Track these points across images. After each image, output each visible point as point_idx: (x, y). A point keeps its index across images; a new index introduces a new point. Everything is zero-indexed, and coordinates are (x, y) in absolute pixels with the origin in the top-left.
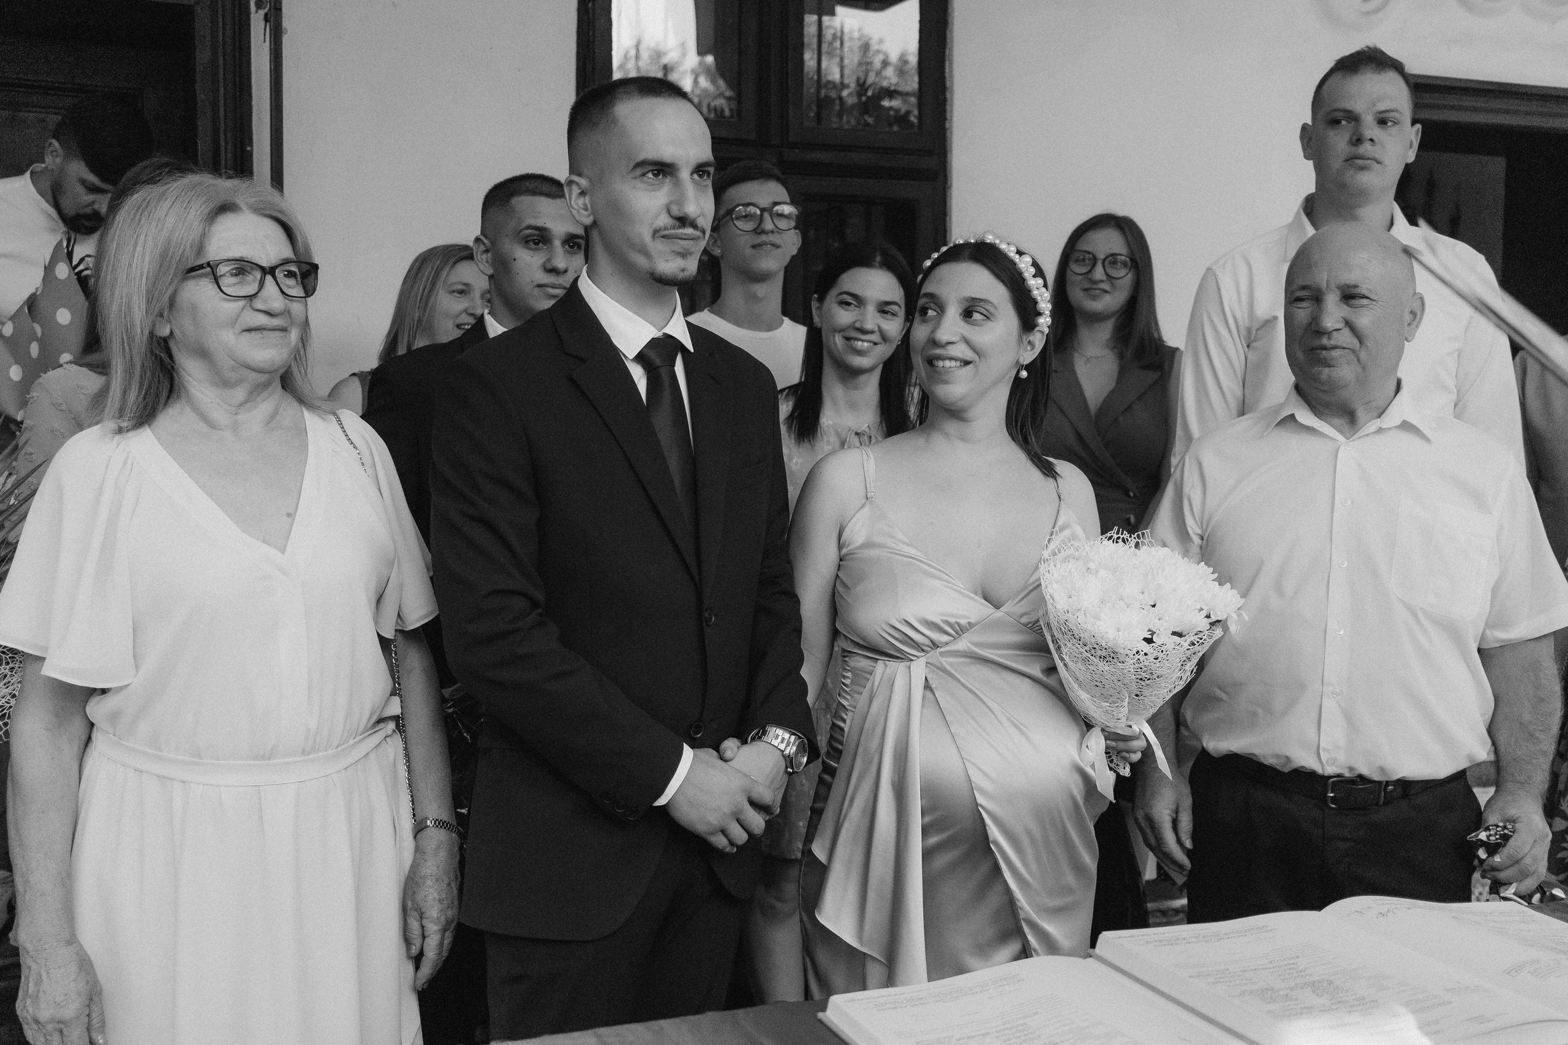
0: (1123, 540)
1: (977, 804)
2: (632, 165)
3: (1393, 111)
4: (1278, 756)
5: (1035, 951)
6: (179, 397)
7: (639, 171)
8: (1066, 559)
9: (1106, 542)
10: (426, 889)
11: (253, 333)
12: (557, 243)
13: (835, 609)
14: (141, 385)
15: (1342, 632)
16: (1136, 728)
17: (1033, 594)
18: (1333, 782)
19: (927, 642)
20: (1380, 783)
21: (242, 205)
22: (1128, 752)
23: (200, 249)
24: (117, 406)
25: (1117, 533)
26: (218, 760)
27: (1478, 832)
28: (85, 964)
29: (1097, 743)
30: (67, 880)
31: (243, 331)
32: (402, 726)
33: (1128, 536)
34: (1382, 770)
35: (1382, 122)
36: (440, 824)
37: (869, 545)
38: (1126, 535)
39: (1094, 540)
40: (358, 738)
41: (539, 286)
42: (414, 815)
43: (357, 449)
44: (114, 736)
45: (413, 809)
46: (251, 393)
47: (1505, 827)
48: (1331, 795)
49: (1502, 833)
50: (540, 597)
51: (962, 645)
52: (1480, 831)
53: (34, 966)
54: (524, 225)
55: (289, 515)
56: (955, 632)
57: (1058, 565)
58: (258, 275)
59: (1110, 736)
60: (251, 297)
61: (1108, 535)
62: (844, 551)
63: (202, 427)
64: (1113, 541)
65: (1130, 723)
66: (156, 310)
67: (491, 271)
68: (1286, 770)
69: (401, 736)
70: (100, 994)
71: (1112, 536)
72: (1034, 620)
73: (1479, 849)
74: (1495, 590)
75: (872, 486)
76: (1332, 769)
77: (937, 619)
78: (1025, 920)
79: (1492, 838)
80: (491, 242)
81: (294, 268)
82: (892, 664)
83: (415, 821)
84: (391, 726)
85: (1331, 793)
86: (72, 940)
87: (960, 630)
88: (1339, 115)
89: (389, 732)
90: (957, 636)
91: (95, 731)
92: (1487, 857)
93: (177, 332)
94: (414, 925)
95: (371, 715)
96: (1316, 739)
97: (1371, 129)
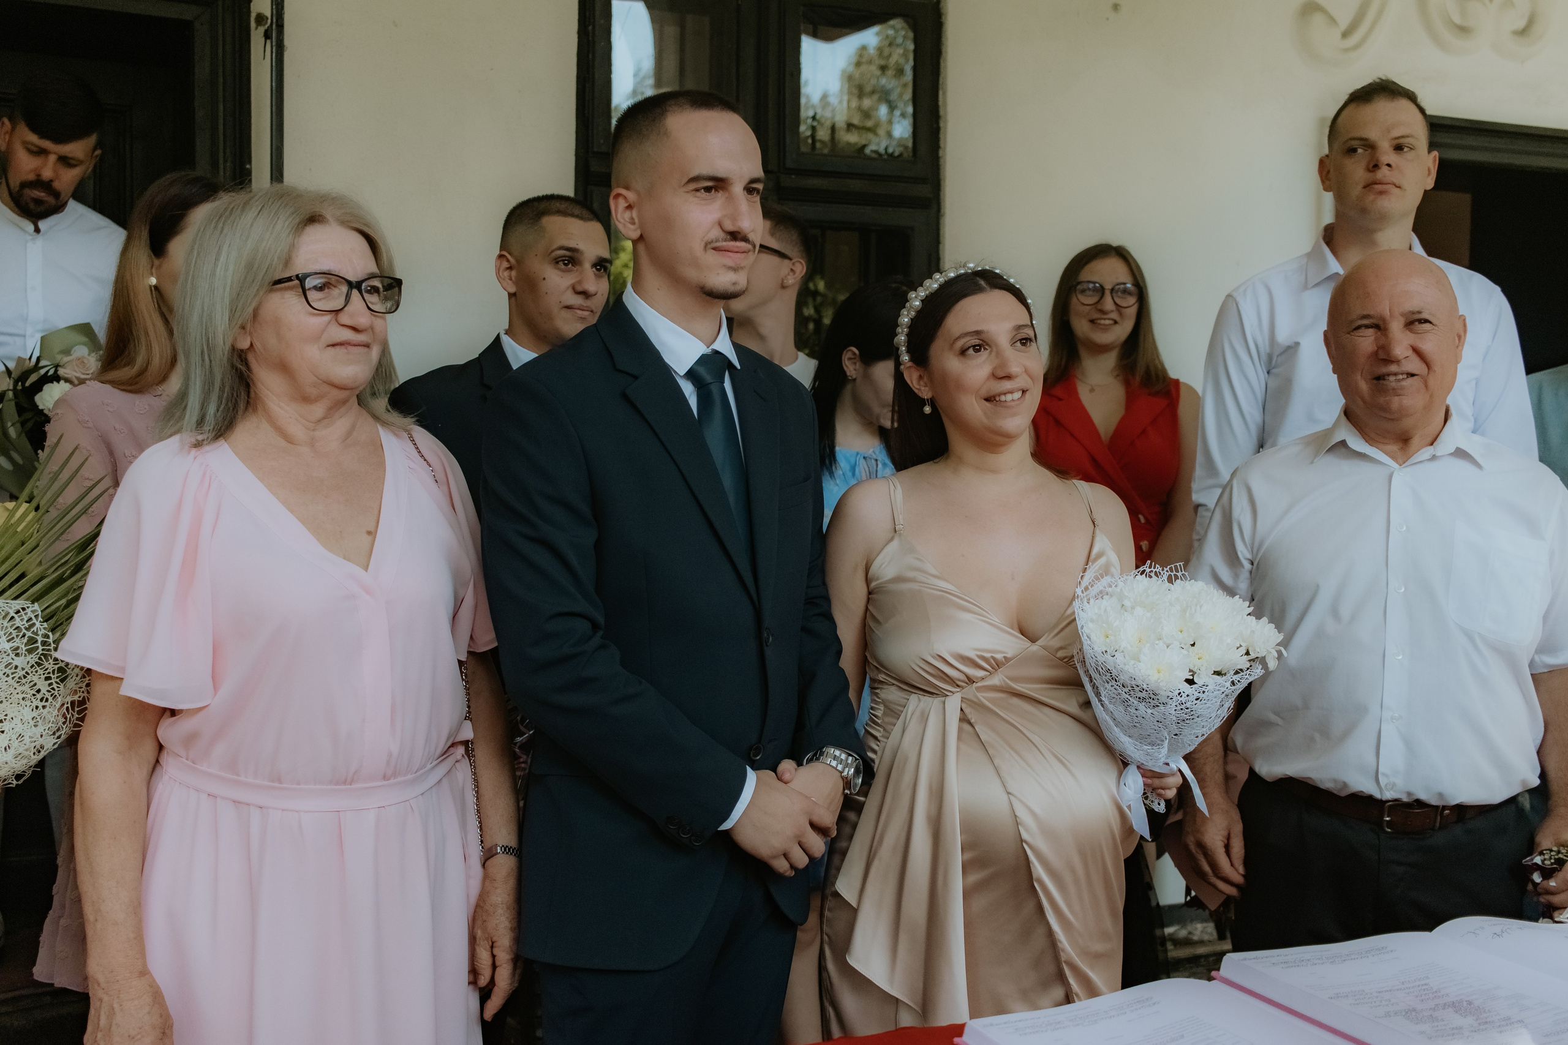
0: (1156, 574)
1: (1022, 841)
2: (685, 180)
3: (1408, 136)
4: (1335, 781)
5: (1077, 995)
6: (255, 410)
7: (693, 186)
8: (1101, 595)
9: (1139, 577)
10: (497, 918)
11: (338, 348)
12: (587, 266)
13: (866, 641)
14: (220, 398)
15: (1400, 657)
16: (1173, 766)
17: (1067, 630)
18: (1390, 806)
19: (963, 677)
20: (1437, 807)
21: (328, 216)
22: (1163, 789)
23: (287, 262)
24: (194, 419)
25: (1150, 567)
26: (298, 784)
27: (1533, 856)
28: (157, 996)
29: (1134, 783)
30: (137, 908)
31: (328, 346)
32: (471, 750)
33: (1161, 569)
34: (1441, 795)
35: (1399, 148)
36: (507, 849)
37: (899, 579)
38: (1158, 569)
39: (1127, 575)
40: (435, 763)
41: (568, 307)
42: (482, 842)
43: (430, 466)
44: (187, 759)
45: (481, 836)
46: (330, 409)
47: (1559, 852)
48: (1387, 819)
49: (1556, 857)
50: (601, 619)
51: (996, 680)
52: (1535, 855)
53: (106, 998)
54: (555, 246)
55: (369, 533)
56: (990, 666)
57: (1092, 601)
58: (344, 288)
59: (1147, 774)
60: (337, 312)
61: (1141, 569)
62: (873, 584)
63: (282, 443)
64: (1146, 575)
65: (1167, 761)
66: (240, 323)
67: (513, 290)
68: (1343, 794)
69: (470, 760)
70: (172, 1027)
71: (1145, 570)
72: (1070, 654)
73: (1533, 873)
74: (1545, 618)
75: (900, 519)
76: (1391, 794)
77: (972, 654)
78: (1066, 962)
79: (1548, 862)
80: (517, 261)
81: (377, 283)
82: (927, 700)
83: (482, 848)
84: (461, 750)
85: (1388, 817)
86: (144, 972)
87: (997, 665)
88: (1355, 143)
89: (459, 757)
90: (994, 670)
91: (166, 755)
92: (1542, 881)
93: (258, 345)
94: (484, 956)
95: (448, 739)
96: (1375, 764)
97: (1387, 155)
